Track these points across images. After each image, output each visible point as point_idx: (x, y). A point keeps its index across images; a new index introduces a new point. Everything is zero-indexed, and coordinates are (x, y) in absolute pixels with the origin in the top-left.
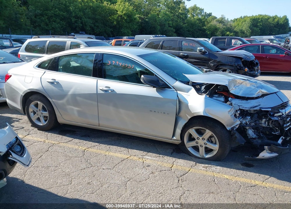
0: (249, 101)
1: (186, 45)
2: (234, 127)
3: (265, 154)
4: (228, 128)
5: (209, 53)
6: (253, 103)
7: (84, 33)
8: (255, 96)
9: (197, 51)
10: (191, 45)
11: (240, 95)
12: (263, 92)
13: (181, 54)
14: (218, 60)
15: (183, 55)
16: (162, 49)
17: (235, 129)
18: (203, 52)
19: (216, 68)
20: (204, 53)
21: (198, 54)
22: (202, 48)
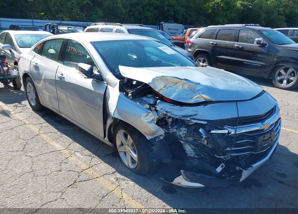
0: (184, 107)
1: (244, 35)
2: (157, 137)
3: (181, 181)
4: (148, 138)
5: (269, 46)
6: (188, 111)
7: (173, 21)
8: (192, 101)
9: (255, 43)
10: (249, 35)
11: (171, 98)
12: (205, 98)
13: (236, 45)
14: (279, 54)
15: (238, 47)
16: (216, 40)
17: (157, 140)
18: (261, 44)
19: (275, 65)
20: (263, 45)
21: (255, 46)
22: (261, 39)
